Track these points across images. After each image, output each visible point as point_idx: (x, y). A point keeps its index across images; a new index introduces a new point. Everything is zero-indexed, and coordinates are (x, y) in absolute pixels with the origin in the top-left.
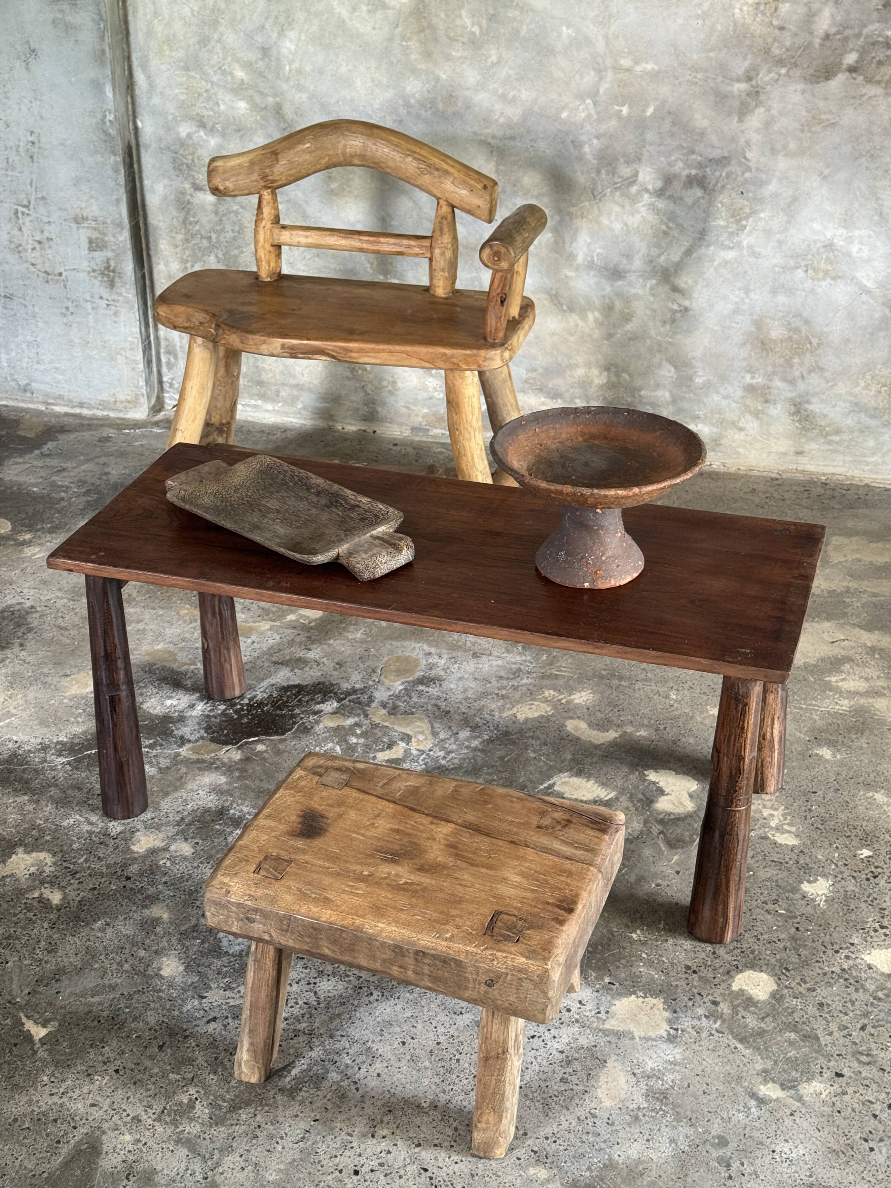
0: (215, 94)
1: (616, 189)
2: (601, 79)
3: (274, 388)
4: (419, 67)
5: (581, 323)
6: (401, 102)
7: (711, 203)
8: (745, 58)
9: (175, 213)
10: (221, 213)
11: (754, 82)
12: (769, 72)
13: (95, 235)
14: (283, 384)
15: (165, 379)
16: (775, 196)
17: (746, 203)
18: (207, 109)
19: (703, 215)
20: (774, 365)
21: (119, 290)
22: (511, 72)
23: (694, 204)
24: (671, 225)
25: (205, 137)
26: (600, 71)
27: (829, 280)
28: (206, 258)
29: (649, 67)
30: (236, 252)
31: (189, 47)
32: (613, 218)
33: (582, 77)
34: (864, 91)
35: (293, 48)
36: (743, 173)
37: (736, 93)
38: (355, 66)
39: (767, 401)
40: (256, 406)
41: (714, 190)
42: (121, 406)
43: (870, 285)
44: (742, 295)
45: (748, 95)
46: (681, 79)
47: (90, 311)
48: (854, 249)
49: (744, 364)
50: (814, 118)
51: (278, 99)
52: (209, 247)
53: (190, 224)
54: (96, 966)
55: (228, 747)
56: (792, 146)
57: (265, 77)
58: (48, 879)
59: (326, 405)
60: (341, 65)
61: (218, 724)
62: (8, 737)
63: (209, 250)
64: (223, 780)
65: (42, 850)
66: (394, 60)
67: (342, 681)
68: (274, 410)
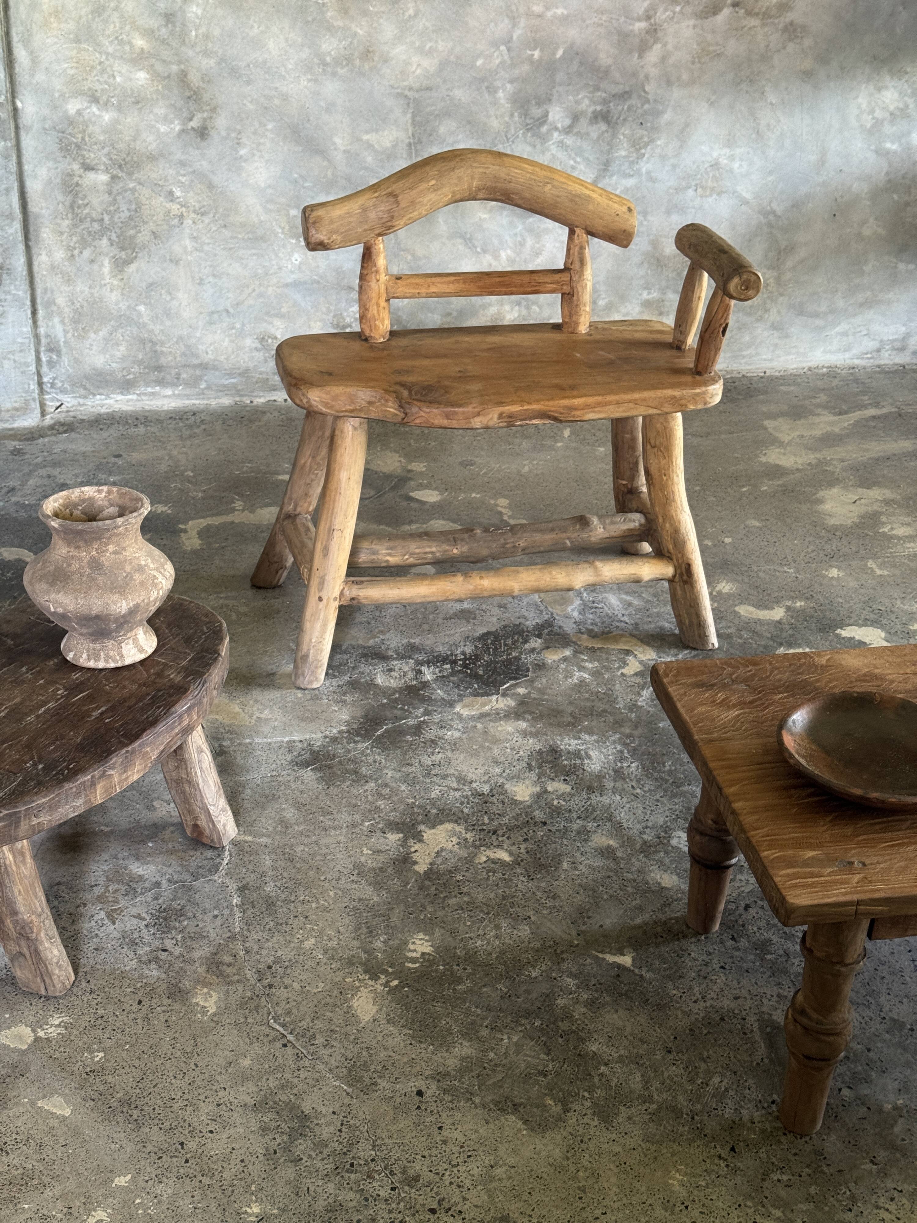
0: (111, 66)
1: (528, 130)
2: (514, 25)
3: (173, 372)
4: (335, 24)
5: (494, 263)
6: (316, 60)
7: (614, 135)
9: (60, 198)
10: (115, 192)
11: (652, 21)
12: (666, 10)
14: (185, 366)
15: (45, 380)
16: (670, 123)
17: (645, 133)
18: (101, 83)
19: (607, 148)
20: (668, 280)
21: (6, 289)
22: (428, 24)
23: (598, 138)
24: (578, 159)
25: (97, 113)
26: (514, 18)
27: (715, 196)
28: (96, 243)
29: (559, 11)
30: (132, 232)
31: (80, 17)
33: (496, 25)
34: (745, 22)
35: (199, 12)
36: (643, 105)
37: (637, 31)
38: (267, 27)
39: (661, 314)
40: (153, 394)
41: (617, 124)
42: (6, 416)
43: (748, 196)
44: (641, 218)
45: (648, 32)
46: (588, 22)
48: (736, 165)
49: (642, 282)
50: (703, 50)
51: (183, 67)
52: (100, 230)
53: (79, 207)
54: (605, 897)
55: (494, 697)
56: (685, 77)
57: (168, 44)
58: (478, 843)
59: (233, 381)
60: (252, 27)
61: (462, 681)
62: (287, 739)
63: (101, 233)
64: (523, 725)
65: (442, 823)
66: (310, 19)
67: (521, 620)
68: (174, 395)
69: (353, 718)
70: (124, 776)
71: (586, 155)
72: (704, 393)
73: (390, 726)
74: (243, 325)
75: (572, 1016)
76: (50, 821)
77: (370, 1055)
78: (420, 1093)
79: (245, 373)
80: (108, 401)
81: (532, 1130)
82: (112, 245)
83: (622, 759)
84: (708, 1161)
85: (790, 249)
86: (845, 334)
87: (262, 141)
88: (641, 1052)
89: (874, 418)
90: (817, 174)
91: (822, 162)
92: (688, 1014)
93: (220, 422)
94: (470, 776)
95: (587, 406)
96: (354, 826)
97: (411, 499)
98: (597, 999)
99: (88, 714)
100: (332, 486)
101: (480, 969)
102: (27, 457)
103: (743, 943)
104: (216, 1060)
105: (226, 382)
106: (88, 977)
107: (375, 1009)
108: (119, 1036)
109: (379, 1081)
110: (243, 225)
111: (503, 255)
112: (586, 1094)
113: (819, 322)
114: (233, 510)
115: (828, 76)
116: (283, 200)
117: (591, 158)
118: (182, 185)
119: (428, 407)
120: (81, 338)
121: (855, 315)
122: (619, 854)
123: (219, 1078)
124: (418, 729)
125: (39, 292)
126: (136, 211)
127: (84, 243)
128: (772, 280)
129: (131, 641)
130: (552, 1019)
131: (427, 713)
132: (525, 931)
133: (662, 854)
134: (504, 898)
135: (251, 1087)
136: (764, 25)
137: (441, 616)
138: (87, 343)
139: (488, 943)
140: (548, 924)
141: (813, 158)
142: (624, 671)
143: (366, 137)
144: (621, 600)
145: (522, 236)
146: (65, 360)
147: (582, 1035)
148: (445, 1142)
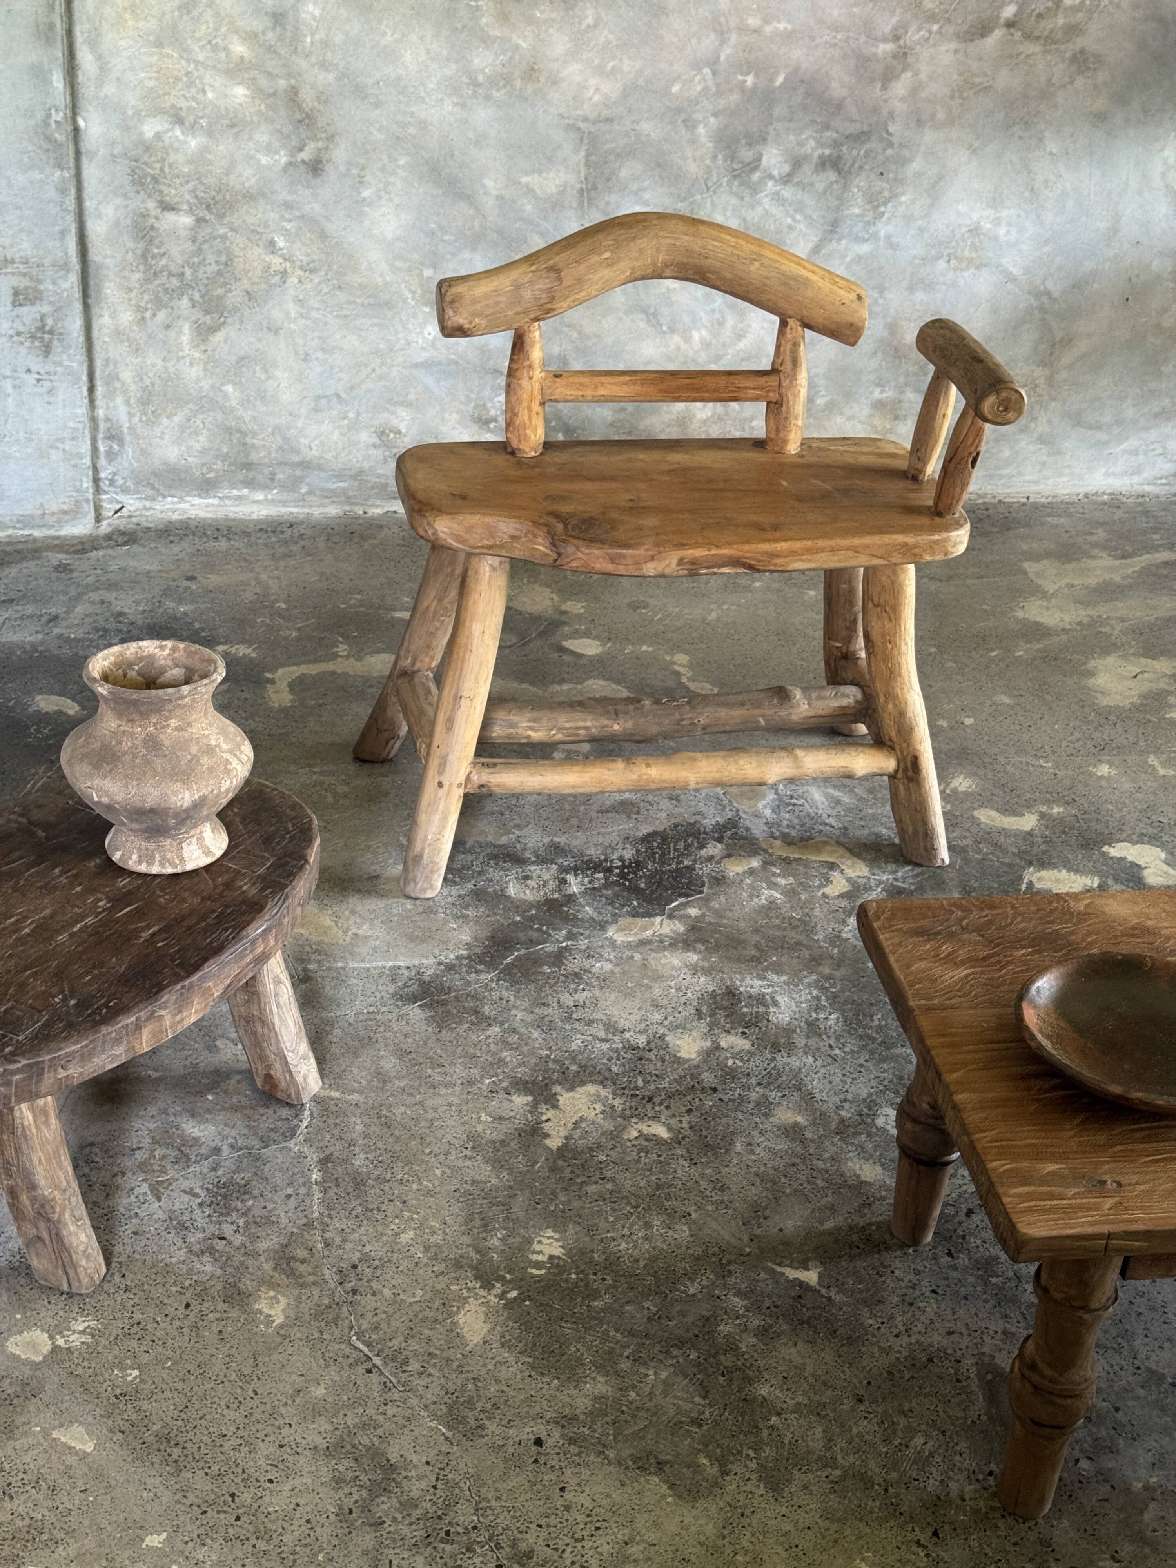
0: (201, 78)
1: (735, 177)
2: (723, 43)
3: (266, 471)
4: (491, 33)
5: (684, 346)
6: (465, 79)
7: (845, 188)
8: (893, 13)
9: (131, 244)
10: (200, 239)
11: (902, 42)
12: (920, 29)
13: (23, 283)
14: (282, 464)
15: (103, 475)
16: (919, 175)
17: (886, 186)
18: (187, 100)
19: (836, 203)
20: (907, 375)
21: (57, 359)
22: (611, 37)
23: (825, 191)
24: (798, 217)
25: (181, 137)
26: (722, 33)
27: (972, 270)
28: (174, 303)
29: (781, 26)
30: (220, 291)
31: (163, 15)
32: (729, 213)
33: (699, 41)
34: (1021, 48)
35: (317, 13)
36: (884, 150)
37: (881, 55)
38: (404, 35)
39: (896, 418)
40: (239, 498)
41: (850, 173)
42: (51, 520)
43: (1015, 271)
44: (876, 295)
45: (894, 57)
46: (818, 41)
47: (9, 390)
48: (1002, 231)
49: (873, 377)
50: (966, 81)
51: (293, 82)
52: (180, 288)
53: (153, 257)
54: (788, 1191)
55: (658, 919)
56: (941, 116)
57: (275, 52)
58: (628, 1113)
59: (342, 484)
60: (384, 34)
61: (617, 896)
62: (390, 964)
63: (180, 292)
64: (693, 957)
65: (583, 1083)
66: (459, 26)
67: (697, 817)
68: (266, 499)
69: (476, 939)
70: (178, 1018)
71: (809, 212)
72: (945, 540)
73: (523, 952)
74: (358, 414)
75: (738, 1348)
76: (81, 1073)
77: (477, 1389)
78: (538, 1442)
79: (358, 475)
80: (181, 506)
81: (680, 1497)
82: (194, 306)
83: (817, 1009)
84: (903, 1547)
85: (1068, 341)
86: (1135, 452)
87: (392, 179)
88: (824, 1399)
89: (1166, 564)
90: (1108, 246)
91: (1114, 230)
92: (886, 1351)
93: (324, 538)
94: (623, 1023)
95: (792, 553)
96: (470, 1083)
97: (562, 650)
98: (771, 1326)
99: (136, 934)
100: (462, 640)
101: (623, 1280)
102: (75, 575)
103: (963, 1260)
104: (281, 1386)
105: (333, 487)
106: (123, 1269)
107: (486, 1328)
108: (160, 1349)
109: (487, 1423)
110: (362, 287)
111: (696, 335)
112: (751, 1453)
113: (1102, 436)
114: (335, 656)
115: (1127, 121)
116: (415, 256)
117: (815, 216)
118: (286, 233)
119: (588, 547)
120: (151, 423)
121: (1147, 429)
122: (808, 1135)
123: (283, 1410)
124: (558, 958)
125: (98, 363)
126: (226, 264)
127: (158, 304)
128: (1042, 380)
129: (194, 841)
130: (713, 1351)
131: (571, 936)
132: (682, 1232)
133: (863, 1137)
134: (658, 1187)
135: (324, 1424)
136: (1046, 52)
137: (595, 808)
138: (158, 431)
139: (635, 1247)
140: (714, 1225)
141: (1102, 225)
142: (827, 890)
143: (524, 180)
144: (827, 796)
145: (721, 312)
146: (129, 450)
147: (750, 1373)
148: (567, 1508)
